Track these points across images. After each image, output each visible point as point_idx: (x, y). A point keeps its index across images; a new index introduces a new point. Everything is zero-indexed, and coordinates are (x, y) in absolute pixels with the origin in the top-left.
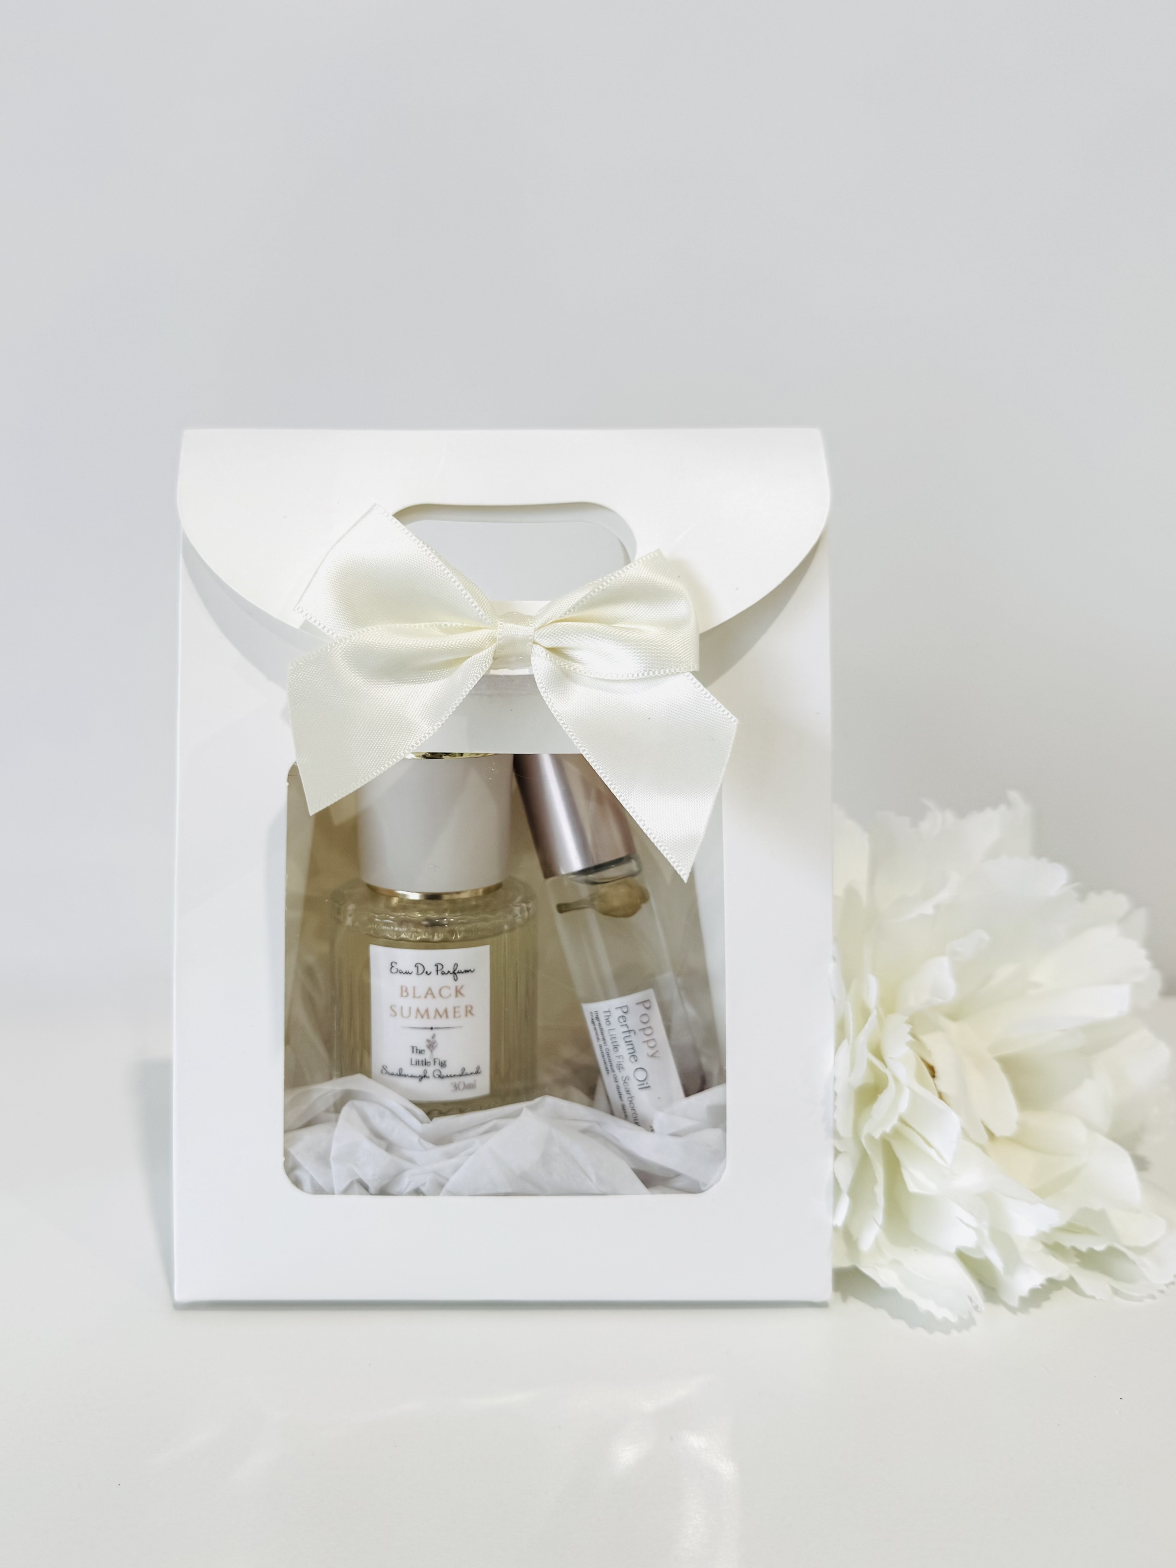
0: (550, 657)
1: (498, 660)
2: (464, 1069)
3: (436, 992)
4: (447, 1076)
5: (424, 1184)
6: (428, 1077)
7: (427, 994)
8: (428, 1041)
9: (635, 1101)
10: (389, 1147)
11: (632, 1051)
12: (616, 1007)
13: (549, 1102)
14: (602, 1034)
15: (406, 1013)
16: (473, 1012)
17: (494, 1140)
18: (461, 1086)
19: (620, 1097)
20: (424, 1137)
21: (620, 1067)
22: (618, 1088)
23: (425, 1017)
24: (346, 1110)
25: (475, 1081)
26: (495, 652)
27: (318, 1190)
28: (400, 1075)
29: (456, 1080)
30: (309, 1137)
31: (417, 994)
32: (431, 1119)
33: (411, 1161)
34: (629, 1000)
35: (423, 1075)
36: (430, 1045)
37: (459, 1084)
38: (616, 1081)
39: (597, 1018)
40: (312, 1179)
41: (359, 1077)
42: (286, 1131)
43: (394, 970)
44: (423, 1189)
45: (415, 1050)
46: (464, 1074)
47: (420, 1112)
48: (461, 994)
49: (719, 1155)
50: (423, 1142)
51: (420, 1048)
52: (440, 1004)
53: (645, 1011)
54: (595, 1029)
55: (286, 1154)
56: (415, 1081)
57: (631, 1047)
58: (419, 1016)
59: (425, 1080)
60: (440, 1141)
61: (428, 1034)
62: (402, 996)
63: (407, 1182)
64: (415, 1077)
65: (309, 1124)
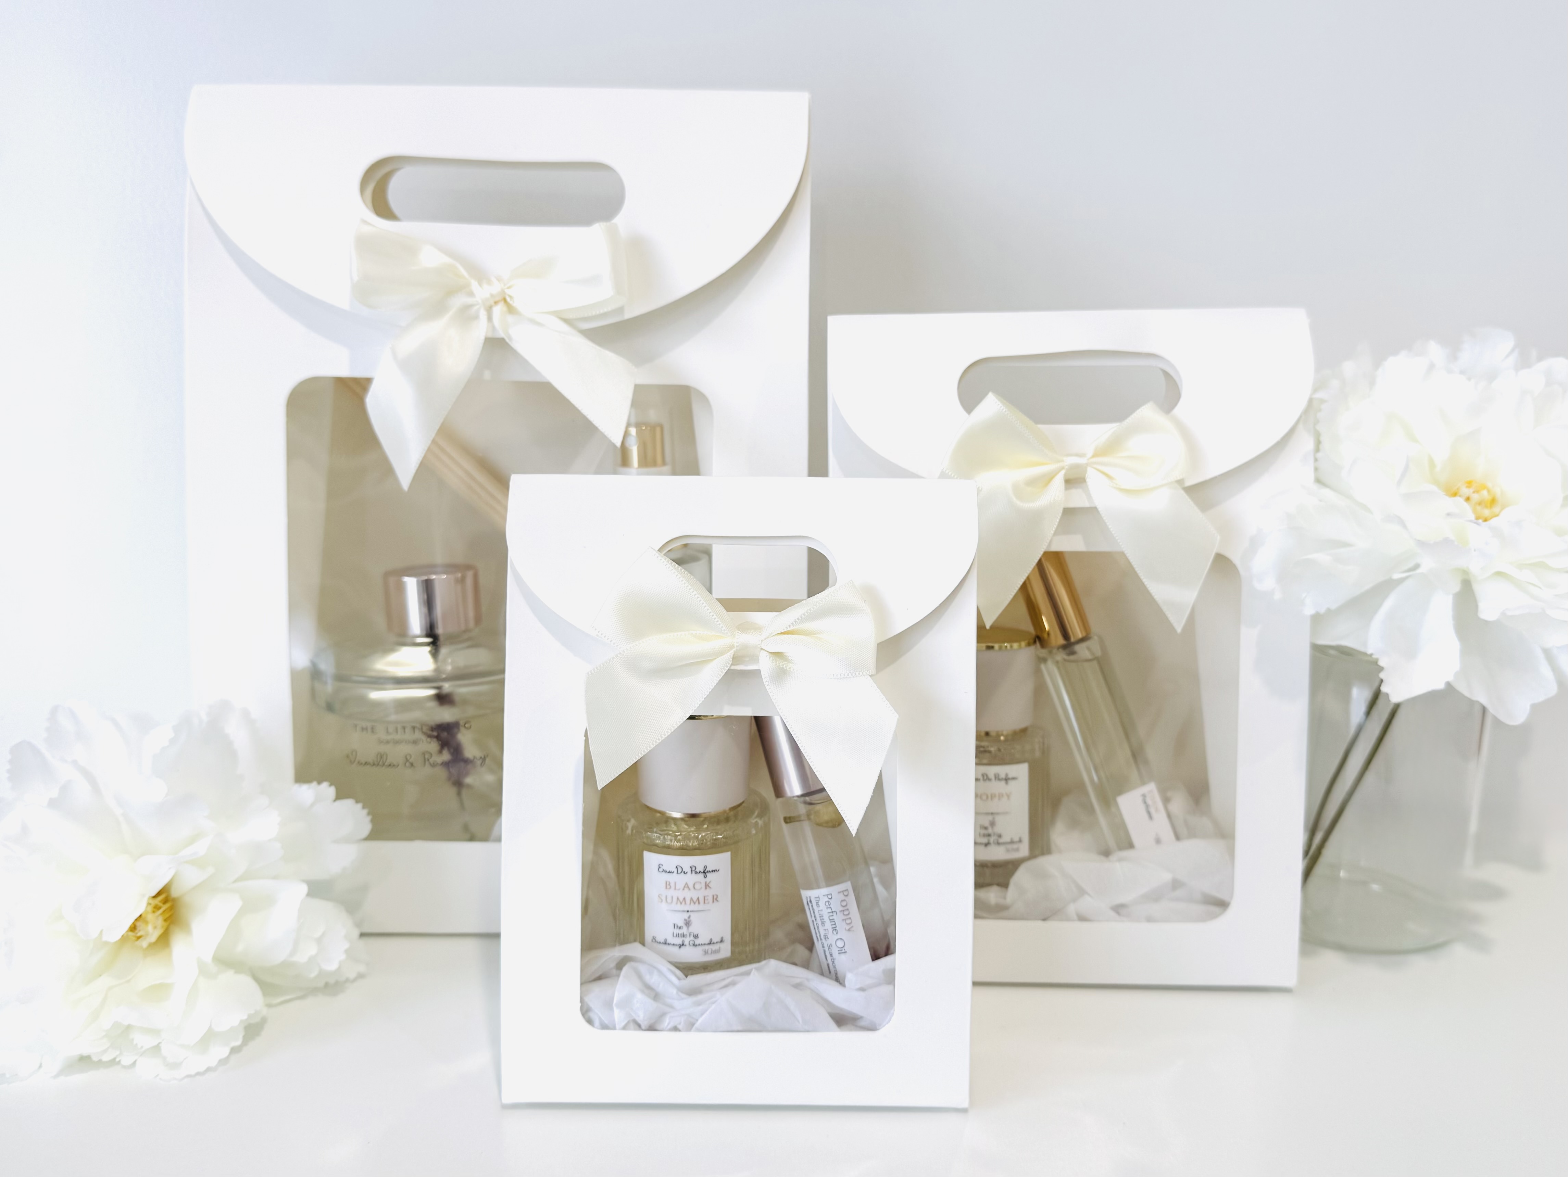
0: (773, 660)
1: (736, 659)
2: (711, 940)
3: (691, 886)
4: (699, 945)
5: (680, 1024)
6: (686, 945)
7: (685, 887)
8: (685, 920)
9: (836, 962)
10: (656, 996)
11: (834, 926)
12: (824, 894)
13: (772, 965)
14: (814, 912)
15: (669, 900)
16: (718, 899)
17: (730, 993)
18: (710, 952)
19: (826, 958)
20: (681, 990)
21: (826, 937)
22: (825, 951)
23: (683, 903)
24: (625, 969)
25: (720, 948)
26: (734, 655)
27: (604, 1027)
28: (665, 943)
29: (706, 947)
30: (598, 990)
31: (677, 888)
32: (686, 977)
33: (671, 1006)
34: (834, 890)
35: (681, 944)
36: (686, 922)
37: (708, 950)
38: (823, 947)
39: (811, 901)
40: (600, 1019)
41: (637, 945)
42: (582, 984)
43: (661, 870)
44: (680, 1027)
45: (675, 926)
46: (712, 943)
47: (678, 972)
48: (710, 887)
49: (889, 1004)
50: (680, 993)
51: (679, 925)
52: (694, 895)
53: (843, 898)
54: (809, 909)
55: (582, 1001)
56: (676, 949)
57: (833, 923)
58: (679, 903)
59: (683, 948)
60: (693, 992)
61: (686, 915)
62: (666, 888)
63: (667, 1022)
64: (676, 945)
65: (600, 978)
